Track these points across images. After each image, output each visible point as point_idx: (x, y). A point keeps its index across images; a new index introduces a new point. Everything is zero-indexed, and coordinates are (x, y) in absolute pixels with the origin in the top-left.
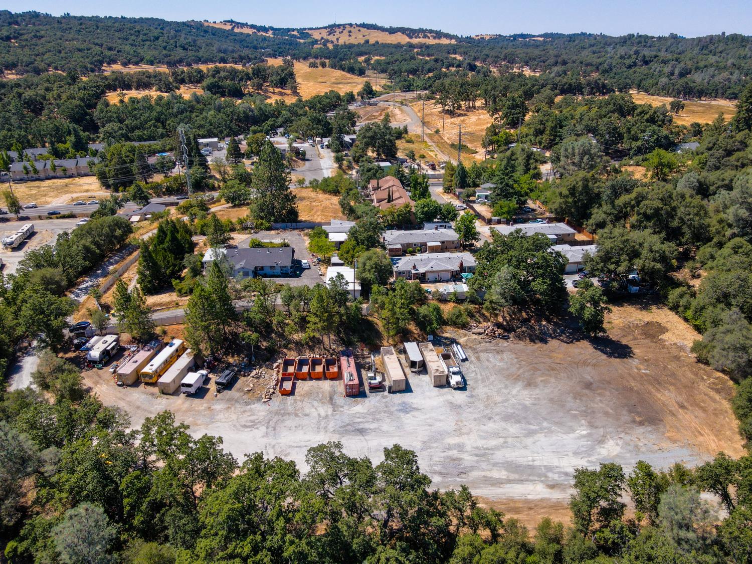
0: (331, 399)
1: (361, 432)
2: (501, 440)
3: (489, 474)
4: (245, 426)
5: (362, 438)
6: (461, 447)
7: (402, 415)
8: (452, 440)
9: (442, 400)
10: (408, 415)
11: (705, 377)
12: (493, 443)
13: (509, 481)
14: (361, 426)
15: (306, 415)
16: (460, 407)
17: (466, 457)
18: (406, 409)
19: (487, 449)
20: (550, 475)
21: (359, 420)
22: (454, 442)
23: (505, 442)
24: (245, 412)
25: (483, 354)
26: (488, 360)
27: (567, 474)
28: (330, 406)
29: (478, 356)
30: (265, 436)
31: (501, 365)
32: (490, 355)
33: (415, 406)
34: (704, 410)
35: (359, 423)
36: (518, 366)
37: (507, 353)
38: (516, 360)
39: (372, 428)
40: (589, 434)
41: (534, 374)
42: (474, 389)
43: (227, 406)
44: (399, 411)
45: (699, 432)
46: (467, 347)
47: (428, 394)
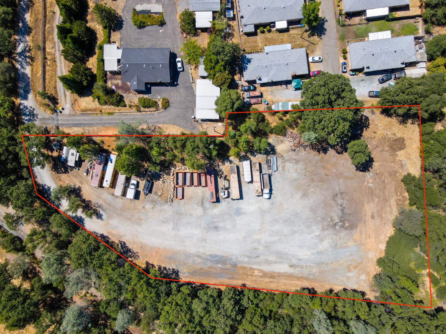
0: (202, 203)
1: (216, 228)
2: (278, 237)
3: (268, 258)
4: (164, 222)
5: (216, 233)
6: (259, 241)
7: (236, 217)
8: (256, 237)
9: (257, 206)
10: (239, 217)
11: (399, 194)
12: (274, 239)
13: (275, 262)
14: (216, 224)
15: (191, 215)
16: (265, 212)
17: (261, 248)
18: (238, 212)
19: (271, 243)
20: (293, 260)
21: (216, 220)
22: (257, 238)
23: (280, 239)
24: (161, 211)
25: (288, 164)
26: (288, 170)
27: (300, 260)
28: (202, 209)
29: (284, 166)
30: (173, 229)
31: (295, 175)
32: (291, 165)
33: (243, 211)
34: (382, 220)
35: (216, 222)
36: (304, 177)
37: (301, 163)
38: (304, 171)
39: (221, 226)
40: (319, 235)
41: (310, 185)
42: (275, 197)
43: (152, 206)
44: (235, 214)
45: (369, 236)
46: (280, 156)
47: (251, 201)
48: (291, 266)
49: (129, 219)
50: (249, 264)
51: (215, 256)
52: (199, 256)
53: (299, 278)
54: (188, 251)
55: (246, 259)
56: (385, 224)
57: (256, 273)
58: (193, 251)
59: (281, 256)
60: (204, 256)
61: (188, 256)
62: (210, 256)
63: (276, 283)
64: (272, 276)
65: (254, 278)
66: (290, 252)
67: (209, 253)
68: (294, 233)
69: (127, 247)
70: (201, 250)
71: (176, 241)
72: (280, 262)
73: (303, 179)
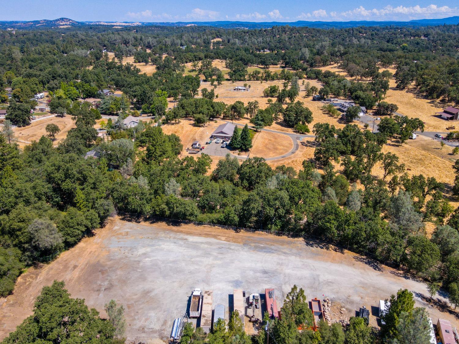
1: (265, 272)
2: (193, 260)
3: (209, 246)
4: (332, 283)
5: (265, 269)
6: (216, 258)
7: (240, 280)
9: (212, 287)
10: (236, 279)
12: (198, 259)
13: (202, 243)
14: (265, 275)
16: (203, 281)
17: (215, 254)
18: (237, 284)
19: (202, 256)
20: (182, 243)
21: (265, 279)
22: (218, 261)
23: (191, 258)
24: (337, 293)
25: (157, 327)
26: (158, 320)
27: (175, 243)
28: (283, 290)
29: (162, 325)
30: (318, 276)
31: (152, 314)
32: (152, 326)
33: (231, 284)
34: (67, 264)
35: (266, 277)
36: (140, 311)
37: (137, 327)
38: (136, 318)
39: (259, 274)
40: (146, 258)
41: (135, 302)
42: (187, 293)
43: (351, 298)
44: (241, 282)
45: (90, 253)
46: (165, 339)
47: (219, 292)
48: (186, 239)
49: (379, 289)
50: (229, 244)
51: (267, 252)
52: (285, 253)
53: (181, 232)
54: (298, 258)
55: (232, 247)
56: (66, 261)
57: (223, 238)
58: (293, 258)
59: (195, 246)
60: (279, 253)
61: (298, 255)
62: (273, 253)
63: (204, 231)
64: (207, 235)
65: (226, 235)
66: (184, 248)
67: (274, 255)
68: (174, 262)
69: (371, 266)
70: (283, 257)
71: (313, 266)
72: (196, 242)
73: (142, 309)
